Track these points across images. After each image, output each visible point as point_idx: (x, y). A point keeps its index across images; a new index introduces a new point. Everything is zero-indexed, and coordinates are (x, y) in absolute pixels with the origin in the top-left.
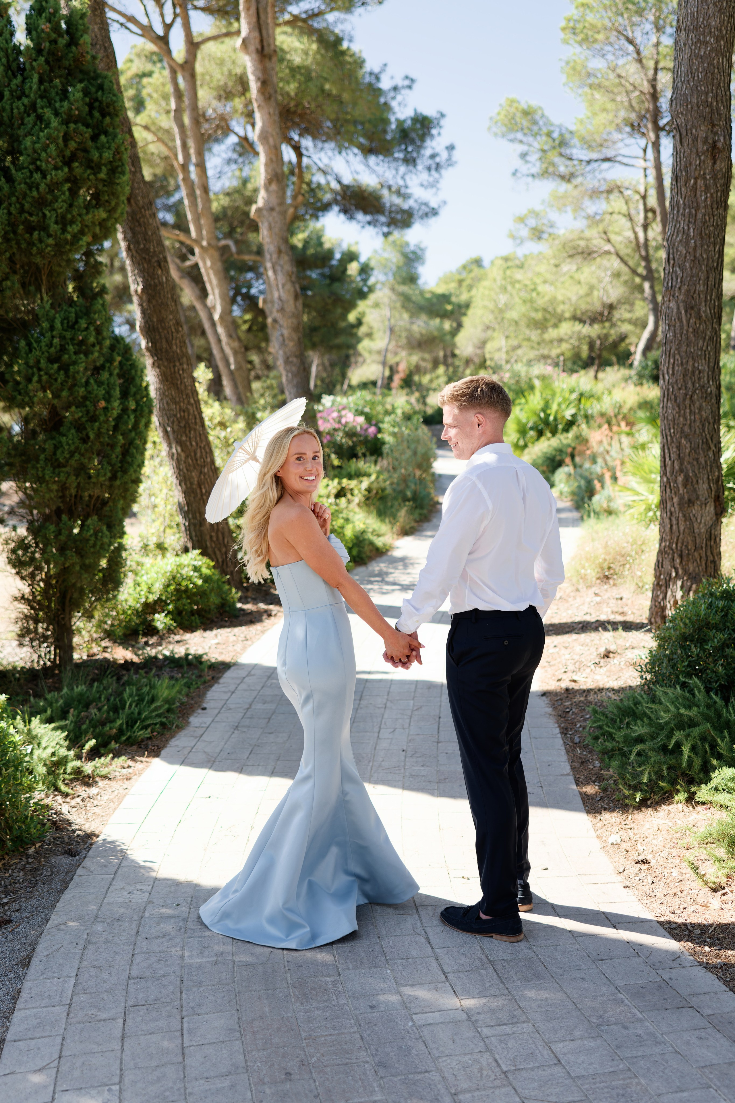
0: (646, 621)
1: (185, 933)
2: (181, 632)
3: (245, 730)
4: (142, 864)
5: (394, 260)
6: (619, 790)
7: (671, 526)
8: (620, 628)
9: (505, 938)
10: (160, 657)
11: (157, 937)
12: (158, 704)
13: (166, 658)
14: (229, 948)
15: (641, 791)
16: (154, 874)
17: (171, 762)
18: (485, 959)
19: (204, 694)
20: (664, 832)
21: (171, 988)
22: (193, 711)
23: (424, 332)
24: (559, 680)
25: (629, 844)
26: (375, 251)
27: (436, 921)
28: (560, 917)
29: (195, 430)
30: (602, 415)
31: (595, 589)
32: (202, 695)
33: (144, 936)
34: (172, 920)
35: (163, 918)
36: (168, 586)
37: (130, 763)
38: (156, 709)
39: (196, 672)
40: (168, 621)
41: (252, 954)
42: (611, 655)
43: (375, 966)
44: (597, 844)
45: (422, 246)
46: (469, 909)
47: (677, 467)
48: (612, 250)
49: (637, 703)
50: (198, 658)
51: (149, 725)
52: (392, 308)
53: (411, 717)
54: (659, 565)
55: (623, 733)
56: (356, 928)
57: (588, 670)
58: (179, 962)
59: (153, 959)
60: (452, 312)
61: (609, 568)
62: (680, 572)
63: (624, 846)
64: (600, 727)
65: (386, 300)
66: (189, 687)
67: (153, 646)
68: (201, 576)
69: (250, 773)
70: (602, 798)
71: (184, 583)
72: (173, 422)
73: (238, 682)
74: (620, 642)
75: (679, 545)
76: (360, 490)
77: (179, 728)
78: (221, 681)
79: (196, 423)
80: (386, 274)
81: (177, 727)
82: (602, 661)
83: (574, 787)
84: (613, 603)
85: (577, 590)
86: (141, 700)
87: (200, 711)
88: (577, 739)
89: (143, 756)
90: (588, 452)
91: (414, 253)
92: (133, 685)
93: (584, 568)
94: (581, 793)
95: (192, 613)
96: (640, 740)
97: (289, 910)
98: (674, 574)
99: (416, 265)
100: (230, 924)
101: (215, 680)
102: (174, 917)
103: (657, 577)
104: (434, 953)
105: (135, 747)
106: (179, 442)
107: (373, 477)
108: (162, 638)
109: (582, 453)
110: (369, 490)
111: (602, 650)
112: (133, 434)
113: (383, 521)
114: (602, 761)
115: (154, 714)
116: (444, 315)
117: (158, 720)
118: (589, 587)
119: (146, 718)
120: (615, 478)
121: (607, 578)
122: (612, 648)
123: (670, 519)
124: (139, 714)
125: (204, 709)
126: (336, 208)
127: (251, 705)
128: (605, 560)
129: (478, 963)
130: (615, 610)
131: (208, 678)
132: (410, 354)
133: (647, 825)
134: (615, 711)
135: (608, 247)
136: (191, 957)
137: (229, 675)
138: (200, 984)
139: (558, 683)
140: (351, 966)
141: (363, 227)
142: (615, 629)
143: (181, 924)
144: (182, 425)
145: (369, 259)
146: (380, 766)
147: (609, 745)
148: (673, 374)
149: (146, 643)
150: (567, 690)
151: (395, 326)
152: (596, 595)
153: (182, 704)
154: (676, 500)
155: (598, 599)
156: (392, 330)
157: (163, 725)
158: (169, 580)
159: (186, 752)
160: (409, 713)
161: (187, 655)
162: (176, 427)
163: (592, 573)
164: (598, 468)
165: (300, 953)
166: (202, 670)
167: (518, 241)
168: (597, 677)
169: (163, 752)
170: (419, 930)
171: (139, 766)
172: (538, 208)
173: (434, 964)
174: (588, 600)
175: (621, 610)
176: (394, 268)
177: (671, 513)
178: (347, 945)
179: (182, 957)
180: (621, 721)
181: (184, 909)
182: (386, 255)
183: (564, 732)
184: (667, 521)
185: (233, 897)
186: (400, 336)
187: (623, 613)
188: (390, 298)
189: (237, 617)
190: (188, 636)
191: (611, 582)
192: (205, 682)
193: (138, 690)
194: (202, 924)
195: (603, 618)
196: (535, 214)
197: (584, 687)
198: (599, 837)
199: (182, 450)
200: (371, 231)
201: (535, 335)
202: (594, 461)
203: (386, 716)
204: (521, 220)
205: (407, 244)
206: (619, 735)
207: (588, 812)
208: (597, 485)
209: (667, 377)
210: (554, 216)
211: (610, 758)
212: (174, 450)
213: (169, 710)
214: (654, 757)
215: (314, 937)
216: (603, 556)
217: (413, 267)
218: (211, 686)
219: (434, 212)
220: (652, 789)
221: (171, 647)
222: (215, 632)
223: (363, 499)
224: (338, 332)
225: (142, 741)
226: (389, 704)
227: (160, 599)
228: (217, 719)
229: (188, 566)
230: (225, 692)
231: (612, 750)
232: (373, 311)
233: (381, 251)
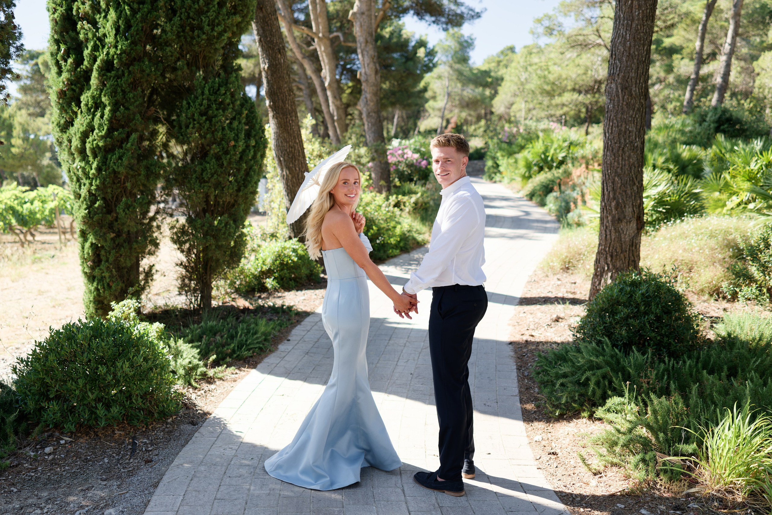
0: (587, 299)
1: (254, 475)
2: (283, 291)
3: (312, 355)
4: (235, 433)
5: (453, 47)
6: (547, 408)
7: (606, 235)
8: (568, 303)
9: (452, 494)
10: (266, 306)
11: (236, 477)
12: (259, 335)
13: (269, 307)
14: (278, 487)
15: (561, 409)
16: (241, 440)
17: (263, 372)
18: (437, 505)
19: (290, 331)
20: (571, 436)
21: (239, 507)
22: (282, 342)
23: (471, 96)
24: (522, 335)
25: (547, 442)
26: (441, 41)
27: (411, 480)
28: (491, 483)
29: (299, 160)
30: (583, 157)
31: (559, 276)
32: (288, 332)
33: (228, 475)
34: (247, 468)
35: (242, 466)
36: (276, 260)
37: (237, 371)
38: (257, 338)
39: (287, 317)
40: (275, 283)
41: (292, 491)
42: (560, 320)
43: (367, 504)
44: (527, 440)
45: (473, 37)
46: (432, 473)
47: (611, 196)
48: (602, 43)
49: (567, 352)
50: (290, 308)
51: (251, 349)
52: (450, 80)
53: (420, 353)
54: (597, 261)
55: (555, 370)
56: (359, 480)
57: (543, 329)
58: (247, 492)
59: (232, 489)
60: (491, 83)
61: (569, 262)
62: (611, 267)
63: (543, 443)
64: (542, 366)
65: (446, 74)
66: (281, 326)
67: (263, 299)
68: (297, 256)
69: (311, 382)
70: (535, 412)
71: (286, 260)
72: (285, 154)
73: (313, 324)
74: (568, 312)
75: (611, 248)
76: (410, 203)
77: (271, 351)
78: (302, 323)
79: (299, 156)
80: (447, 56)
81: (270, 350)
82: (553, 323)
83: (519, 404)
84: (568, 286)
85: (547, 276)
86: (248, 332)
87: (286, 342)
88: (526, 374)
89: (245, 367)
90: (571, 183)
91: (466, 41)
92: (245, 323)
93: (552, 261)
94: (522, 408)
95: (291, 279)
96: (565, 376)
97: (317, 467)
98: (606, 268)
99: (468, 50)
100: (281, 472)
101: (299, 322)
102: (249, 466)
103: (596, 270)
104: (405, 499)
105: (241, 362)
106: (288, 168)
107: (419, 195)
108: (270, 294)
109: (566, 184)
110: (416, 203)
111: (554, 316)
112: (252, 162)
113: (424, 224)
114: (539, 388)
115: (255, 342)
116: (486, 85)
117: (258, 345)
118: (555, 274)
119: (250, 344)
120: (584, 202)
121: (568, 268)
122: (562, 315)
123: (606, 231)
124: (246, 341)
125: (289, 340)
126: (412, 12)
127: (318, 340)
128: (567, 257)
129: (432, 507)
130: (569, 290)
131: (294, 321)
132: (461, 112)
133: (561, 431)
134: (553, 356)
135: (599, 41)
136: (254, 490)
137: (308, 319)
138: (257, 506)
139: (521, 337)
140: (351, 503)
141: (430, 25)
142: (564, 303)
143: (252, 470)
144: (290, 156)
145: (434, 47)
146: (394, 383)
147: (546, 378)
148: (612, 133)
149: (260, 297)
150: (526, 341)
151: (451, 92)
152: (559, 279)
153: (275, 336)
154: (610, 218)
155: (559, 282)
156: (449, 95)
157: (260, 349)
158: (277, 257)
159: (273, 366)
160: (420, 350)
161: (283, 306)
162: (286, 158)
163: (558, 265)
164: (575, 194)
165: (321, 493)
166: (291, 316)
167: (536, 36)
168: (548, 334)
169: (259, 366)
170: (399, 485)
171: (242, 373)
172: (551, 13)
173: (404, 506)
174: (553, 283)
175: (573, 291)
176: (453, 53)
177: (606, 227)
178: (351, 491)
179: (249, 490)
180: (556, 363)
181: (255, 462)
182: (448, 43)
183: (519, 368)
184: (604, 232)
185: (285, 456)
186: (454, 99)
187: (574, 293)
188: (449, 73)
189: (319, 283)
190: (286, 294)
191: (570, 271)
192: (292, 324)
193: (248, 326)
194: (265, 471)
195: (560, 295)
196: (549, 18)
197: (538, 340)
198: (528, 436)
199: (290, 173)
200: (434, 27)
201: (546, 101)
202: (573, 189)
203: (404, 351)
204: (539, 21)
205: (462, 36)
206: (553, 372)
207: (524, 421)
208: (572, 205)
209: (607, 135)
210: (561, 19)
211: (545, 387)
212: (285, 173)
213: (265, 340)
214: (570, 387)
215: (332, 484)
216: (566, 254)
217: (466, 51)
218: (295, 326)
219: (478, 15)
220: (568, 408)
221: (273, 300)
222: (304, 292)
223: (412, 209)
224: (410, 95)
225: (247, 358)
226: (407, 344)
227: (270, 269)
228: (296, 347)
229: (289, 248)
230: (304, 331)
231: (547, 382)
232: (436, 81)
233: (444, 40)
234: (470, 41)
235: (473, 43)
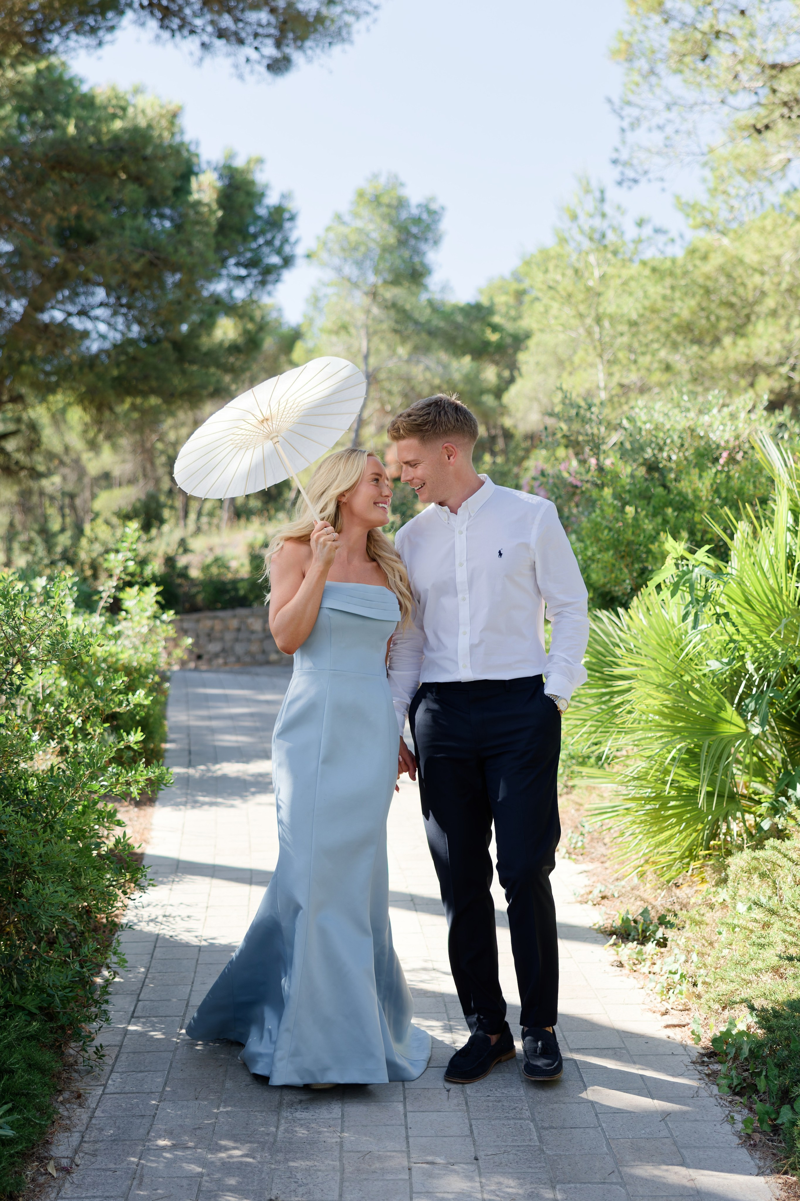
5: (377, 235)
52: (372, 335)
60: (499, 347)
65: (359, 317)
80: (359, 264)
91: (417, 221)
99: (424, 247)
151: (377, 370)
156: (371, 378)
176: (377, 251)
182: (359, 224)
188: (368, 312)
217: (417, 250)
232: (334, 338)
233: (347, 218)
234: (425, 216)
235: (436, 221)
